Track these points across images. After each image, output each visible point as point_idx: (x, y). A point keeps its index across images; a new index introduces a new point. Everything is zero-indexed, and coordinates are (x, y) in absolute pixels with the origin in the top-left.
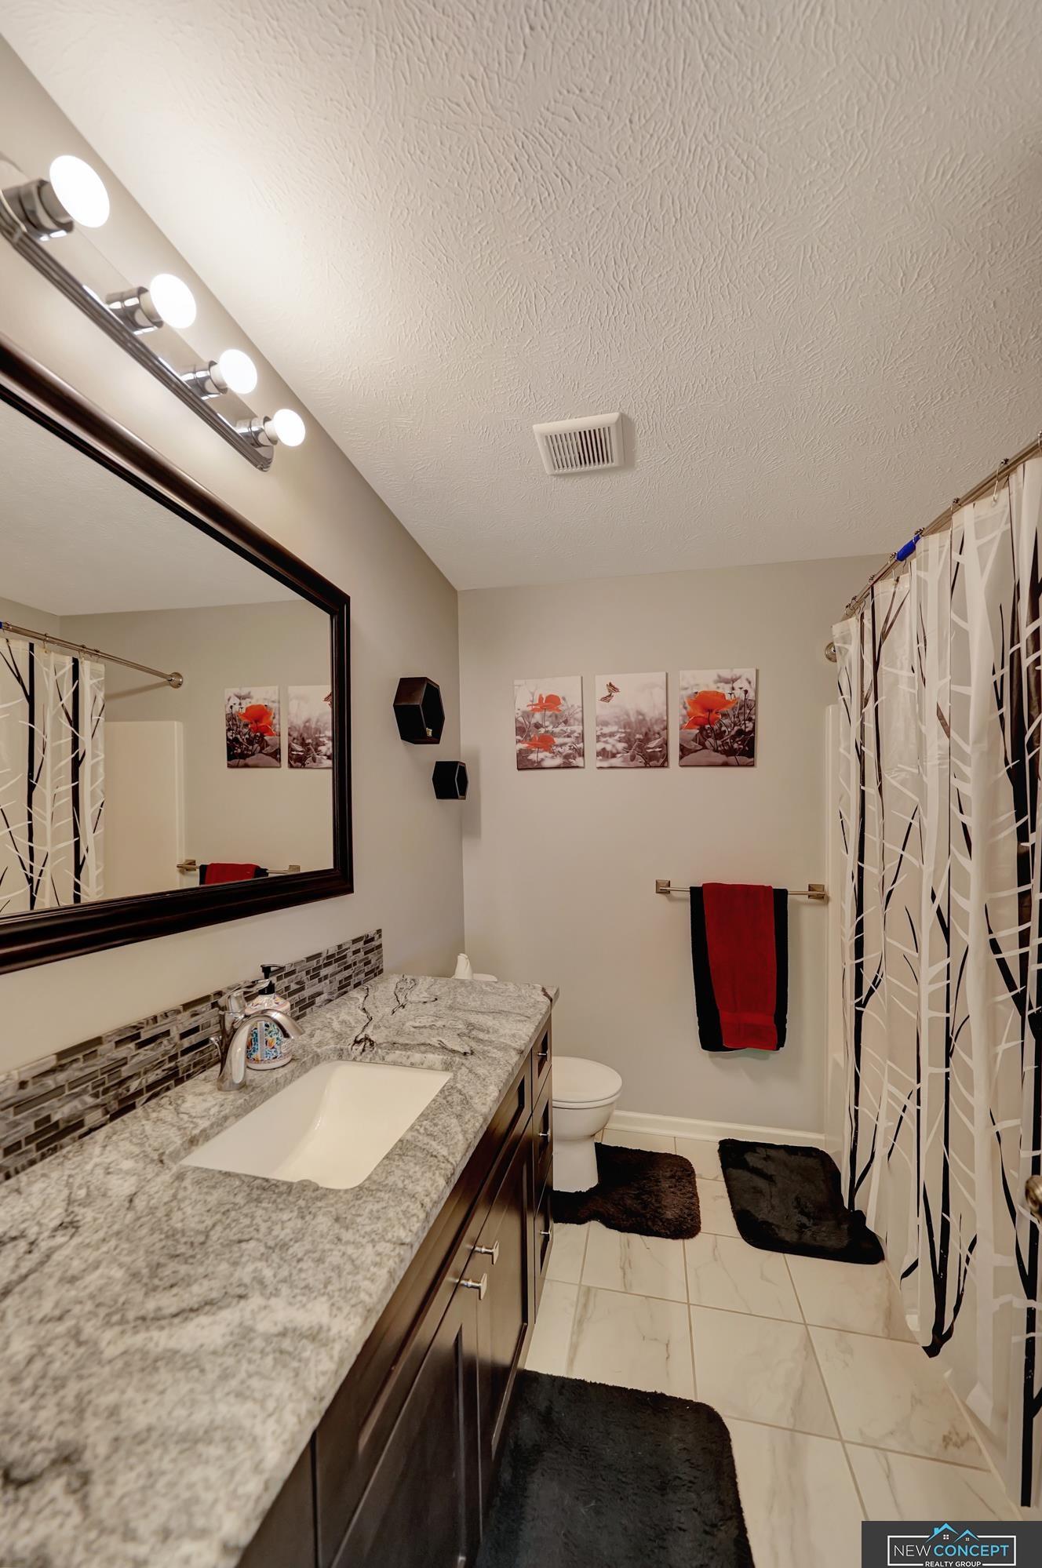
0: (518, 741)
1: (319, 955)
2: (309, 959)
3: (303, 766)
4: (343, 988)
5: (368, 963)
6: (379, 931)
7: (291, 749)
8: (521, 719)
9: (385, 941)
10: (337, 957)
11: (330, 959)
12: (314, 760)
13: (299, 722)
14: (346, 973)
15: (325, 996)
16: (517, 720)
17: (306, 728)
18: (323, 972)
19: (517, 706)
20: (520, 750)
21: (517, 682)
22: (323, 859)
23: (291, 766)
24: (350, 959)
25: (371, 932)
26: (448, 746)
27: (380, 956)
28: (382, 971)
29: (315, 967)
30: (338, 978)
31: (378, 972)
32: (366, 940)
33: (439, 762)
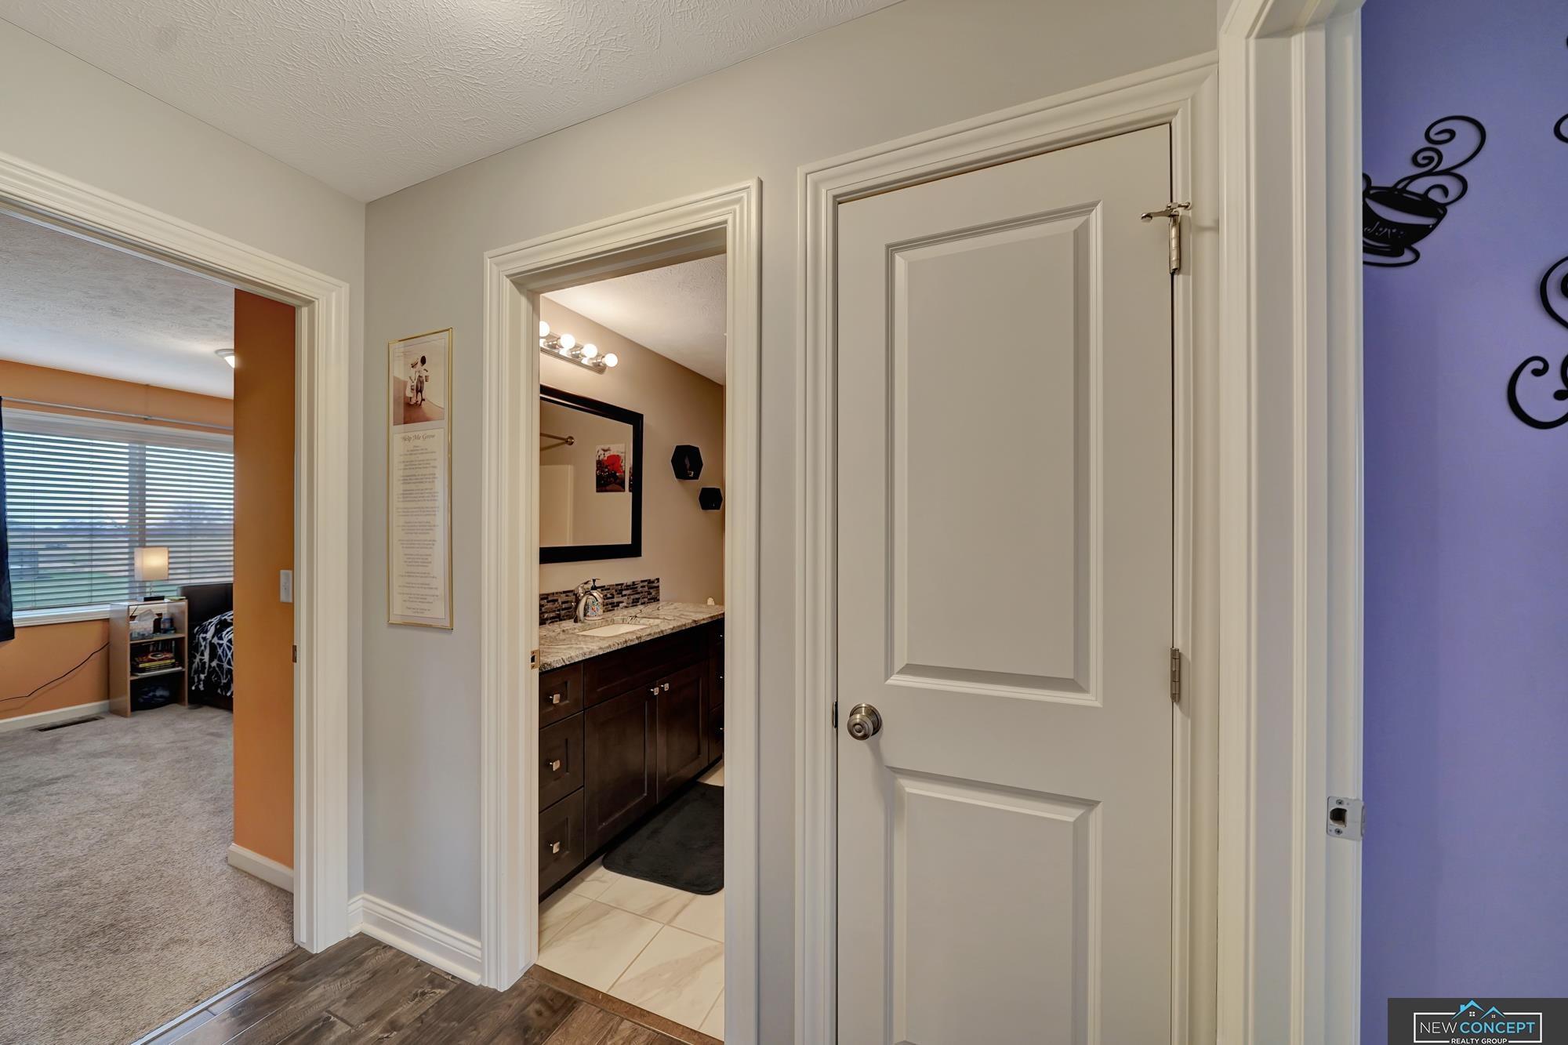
1: (622, 584)
2: (617, 585)
4: (635, 603)
5: (650, 594)
6: (658, 580)
9: (662, 585)
10: (632, 587)
11: (628, 587)
14: (637, 596)
15: (624, 604)
18: (624, 593)
22: (627, 540)
24: (640, 590)
25: (652, 578)
26: (706, 480)
27: (659, 593)
28: (658, 600)
29: (620, 589)
30: (632, 597)
31: (656, 599)
32: (650, 582)
33: (703, 489)
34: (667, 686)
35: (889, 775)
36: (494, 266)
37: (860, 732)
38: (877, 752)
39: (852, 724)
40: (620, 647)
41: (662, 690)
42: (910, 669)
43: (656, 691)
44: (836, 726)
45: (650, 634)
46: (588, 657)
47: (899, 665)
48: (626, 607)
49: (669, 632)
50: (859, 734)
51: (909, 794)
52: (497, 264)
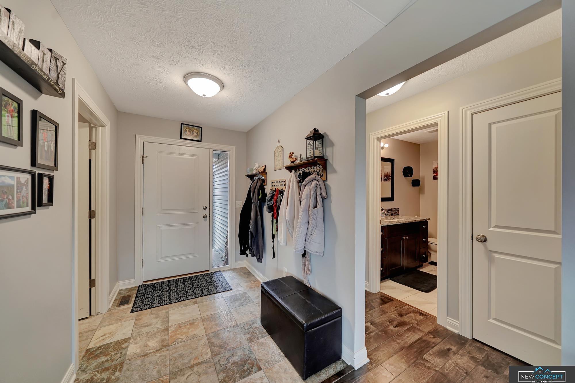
0: (434, 174)
1: (388, 209)
2: (387, 209)
3: (387, 181)
4: (392, 215)
5: (396, 213)
6: (398, 208)
7: (384, 178)
8: (434, 169)
9: (399, 210)
10: (391, 210)
11: (390, 210)
12: (389, 180)
13: (386, 173)
14: (392, 213)
15: (389, 215)
16: (433, 169)
17: (387, 174)
18: (389, 211)
19: (434, 166)
20: (434, 176)
21: (434, 161)
22: (389, 196)
23: (384, 181)
24: (393, 211)
25: (397, 208)
26: (415, 177)
27: (399, 212)
28: (399, 215)
29: (388, 210)
30: (391, 213)
31: (398, 214)
32: (396, 209)
33: (413, 180)
34: (407, 238)
35: (490, 253)
36: (372, 136)
37: (480, 240)
38: (486, 247)
39: (477, 238)
40: (395, 224)
41: (406, 238)
42: (496, 227)
43: (405, 238)
44: (472, 239)
45: (403, 222)
46: (388, 225)
47: (493, 225)
48: (389, 216)
49: (408, 222)
50: (479, 240)
51: (496, 257)
52: (373, 136)
